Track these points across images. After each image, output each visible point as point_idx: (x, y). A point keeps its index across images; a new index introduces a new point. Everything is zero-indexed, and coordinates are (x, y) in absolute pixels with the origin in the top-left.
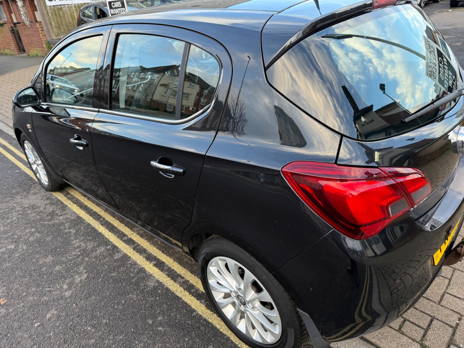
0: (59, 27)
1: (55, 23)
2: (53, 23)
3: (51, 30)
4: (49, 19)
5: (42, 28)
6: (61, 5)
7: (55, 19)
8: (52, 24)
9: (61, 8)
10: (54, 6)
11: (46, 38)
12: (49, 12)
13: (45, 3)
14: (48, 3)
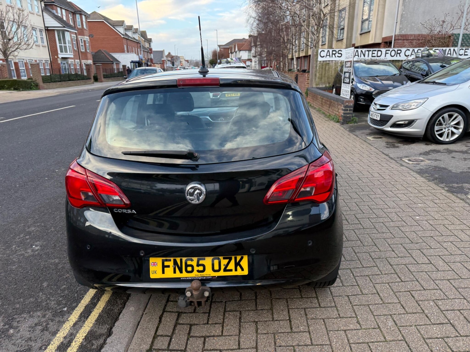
0: (321, 78)
1: (319, 75)
2: (318, 75)
3: (314, 80)
4: (316, 71)
5: (309, 77)
6: (329, 61)
7: (321, 72)
8: (317, 75)
9: (329, 63)
10: (323, 61)
11: (308, 86)
12: (318, 66)
13: (317, 58)
14: (320, 59)
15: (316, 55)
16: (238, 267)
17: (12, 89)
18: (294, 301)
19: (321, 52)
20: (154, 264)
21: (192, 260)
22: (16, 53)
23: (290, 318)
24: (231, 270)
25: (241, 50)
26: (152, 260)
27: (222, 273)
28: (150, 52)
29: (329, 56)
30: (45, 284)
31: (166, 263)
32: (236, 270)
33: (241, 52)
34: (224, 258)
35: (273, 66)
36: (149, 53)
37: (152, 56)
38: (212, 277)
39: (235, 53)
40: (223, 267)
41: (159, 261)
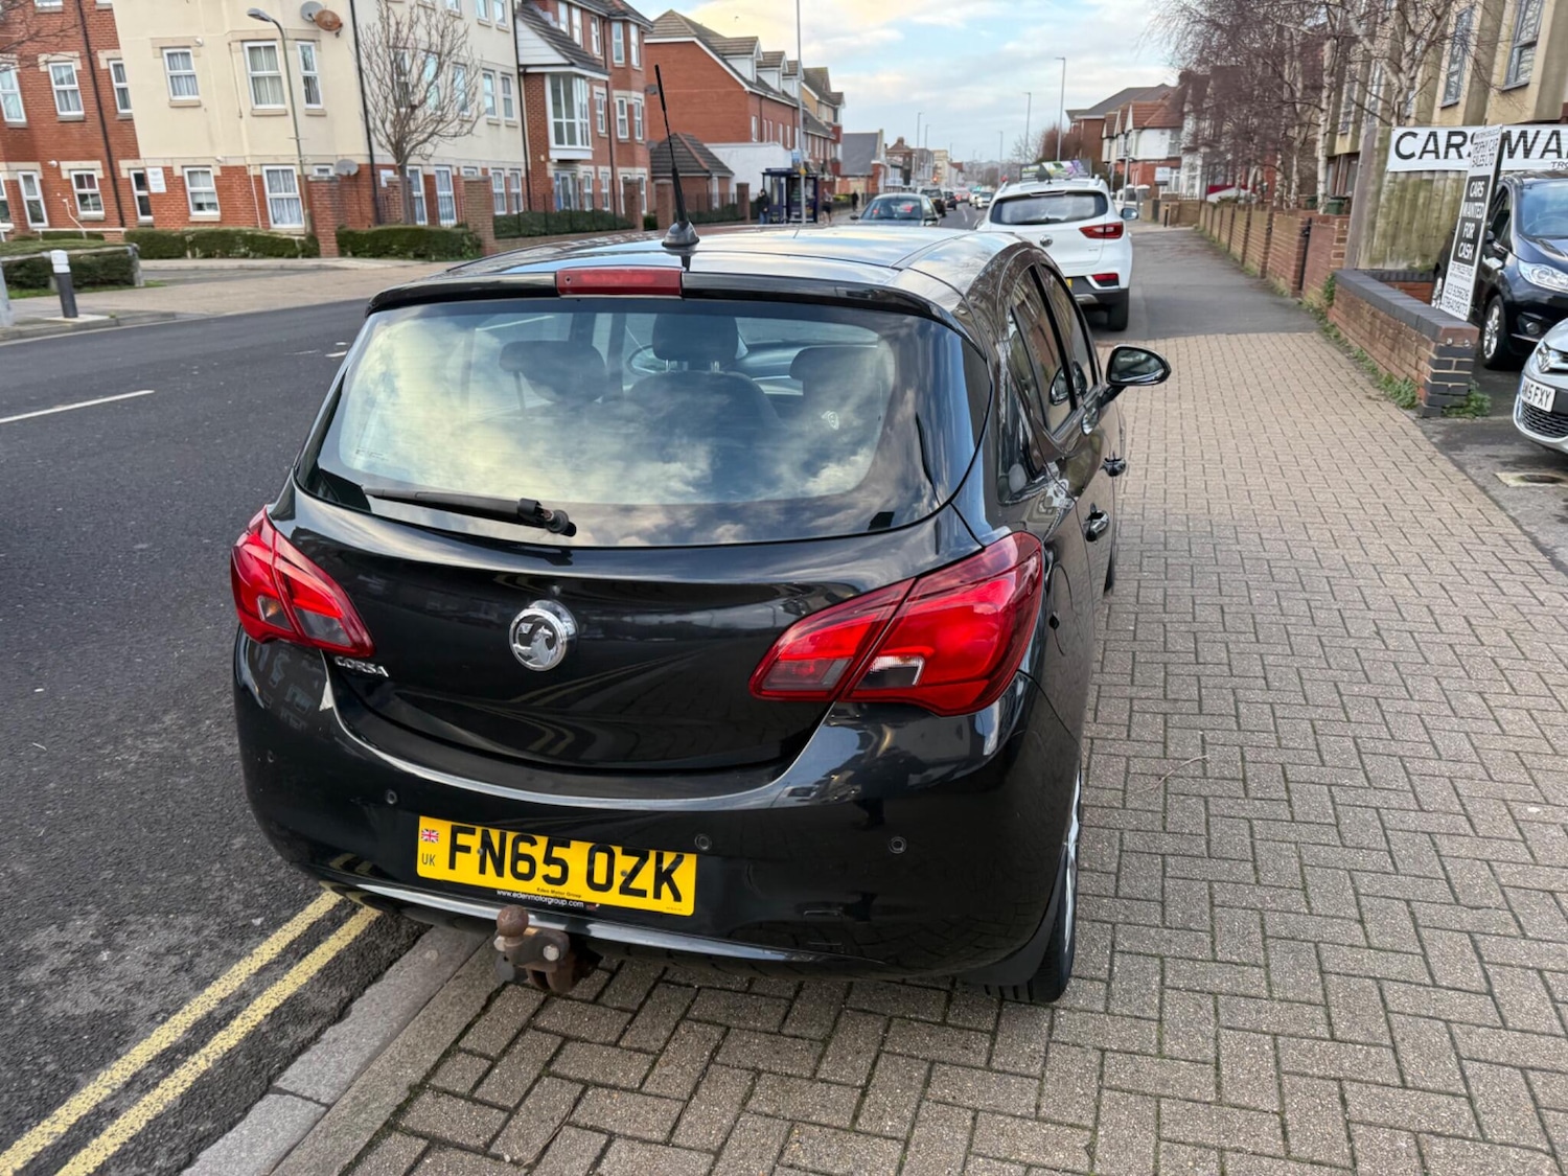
0: (1394, 237)
1: (1388, 224)
2: (1380, 223)
3: (1363, 243)
4: (1375, 211)
5: (1345, 232)
6: (1433, 172)
7: (1393, 212)
8: (1378, 225)
9: (1431, 182)
10: (1409, 173)
11: (1341, 263)
12: (1385, 189)
13: (1385, 162)
14: (1394, 164)
15: (1379, 150)
16: (665, 888)
17: (411, 254)
18: (914, 1028)
19: (1402, 137)
20: (430, 835)
21: (533, 843)
22: (428, 148)
23: (868, 1081)
24: (642, 893)
25: (1144, 128)
26: (425, 823)
27: (613, 898)
28: (833, 137)
29: (1433, 155)
30: (238, 842)
31: (462, 839)
32: (657, 895)
33: (1146, 134)
34: (625, 853)
35: (1250, 185)
36: (828, 143)
37: (839, 152)
38: (586, 903)
39: (1122, 137)
40: (618, 880)
41: (443, 828)
